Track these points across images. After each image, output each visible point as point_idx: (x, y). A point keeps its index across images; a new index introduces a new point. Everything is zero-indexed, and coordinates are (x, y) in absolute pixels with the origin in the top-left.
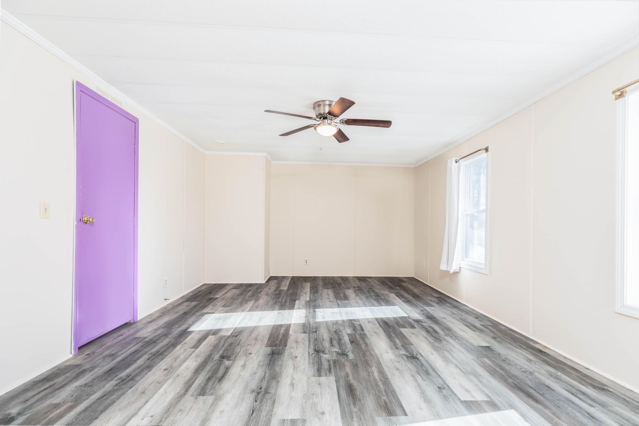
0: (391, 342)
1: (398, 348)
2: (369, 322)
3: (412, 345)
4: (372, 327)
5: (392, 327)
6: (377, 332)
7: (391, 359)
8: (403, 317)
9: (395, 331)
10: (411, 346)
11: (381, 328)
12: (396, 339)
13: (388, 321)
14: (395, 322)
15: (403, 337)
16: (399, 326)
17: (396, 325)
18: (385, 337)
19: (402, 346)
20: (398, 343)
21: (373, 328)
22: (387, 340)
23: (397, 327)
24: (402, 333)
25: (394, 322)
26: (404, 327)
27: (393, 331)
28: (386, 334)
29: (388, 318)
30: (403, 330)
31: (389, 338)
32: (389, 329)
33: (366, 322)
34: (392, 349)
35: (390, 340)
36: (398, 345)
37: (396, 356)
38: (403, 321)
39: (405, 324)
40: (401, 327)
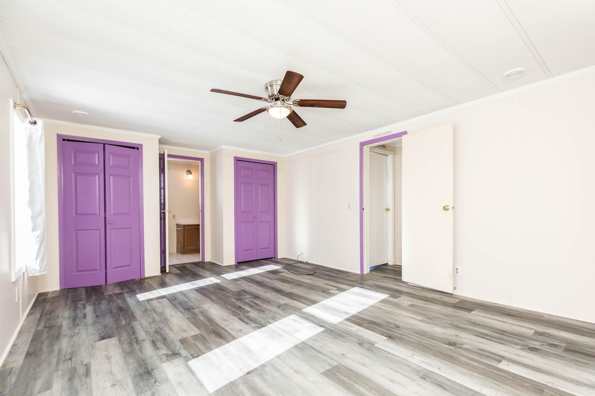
0: (208, 315)
1: (201, 312)
2: (241, 330)
3: (187, 318)
4: (233, 325)
5: (210, 333)
6: (224, 321)
7: (205, 304)
8: (197, 357)
9: (206, 328)
10: (189, 317)
11: (223, 326)
12: (203, 320)
13: (218, 340)
14: (208, 342)
15: (196, 324)
16: (202, 335)
17: (206, 337)
18: (214, 318)
19: (196, 315)
20: (201, 317)
21: (231, 324)
22: (211, 316)
23: (204, 334)
24: (198, 327)
25: (210, 341)
26: (195, 337)
27: (207, 327)
28: (215, 322)
29: (219, 345)
30: (195, 331)
31: (210, 319)
32: (213, 328)
33: (244, 330)
34: (206, 311)
35: (209, 317)
36: (200, 315)
37: (201, 307)
38: (197, 346)
39: (194, 342)
40: (200, 336)
